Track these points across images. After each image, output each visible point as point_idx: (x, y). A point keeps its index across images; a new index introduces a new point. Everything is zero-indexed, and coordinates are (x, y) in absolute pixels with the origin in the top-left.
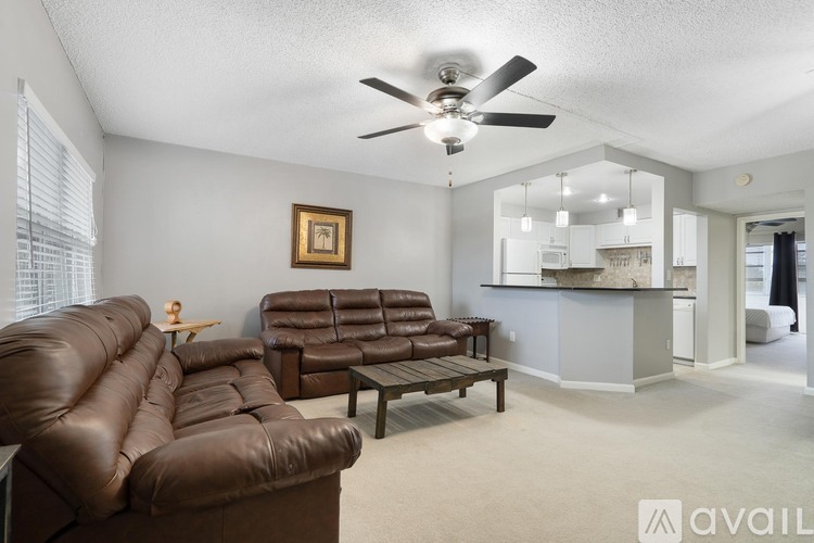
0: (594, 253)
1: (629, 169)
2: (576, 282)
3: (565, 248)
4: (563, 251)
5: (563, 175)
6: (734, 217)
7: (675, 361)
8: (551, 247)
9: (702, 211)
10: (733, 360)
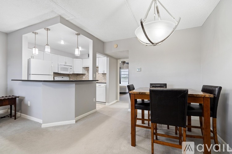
0: (81, 68)
1: (77, 33)
2: (78, 78)
3: (71, 66)
4: (70, 67)
5: (48, 29)
6: (117, 59)
7: (97, 102)
8: (64, 65)
9: (107, 55)
10: (117, 101)
